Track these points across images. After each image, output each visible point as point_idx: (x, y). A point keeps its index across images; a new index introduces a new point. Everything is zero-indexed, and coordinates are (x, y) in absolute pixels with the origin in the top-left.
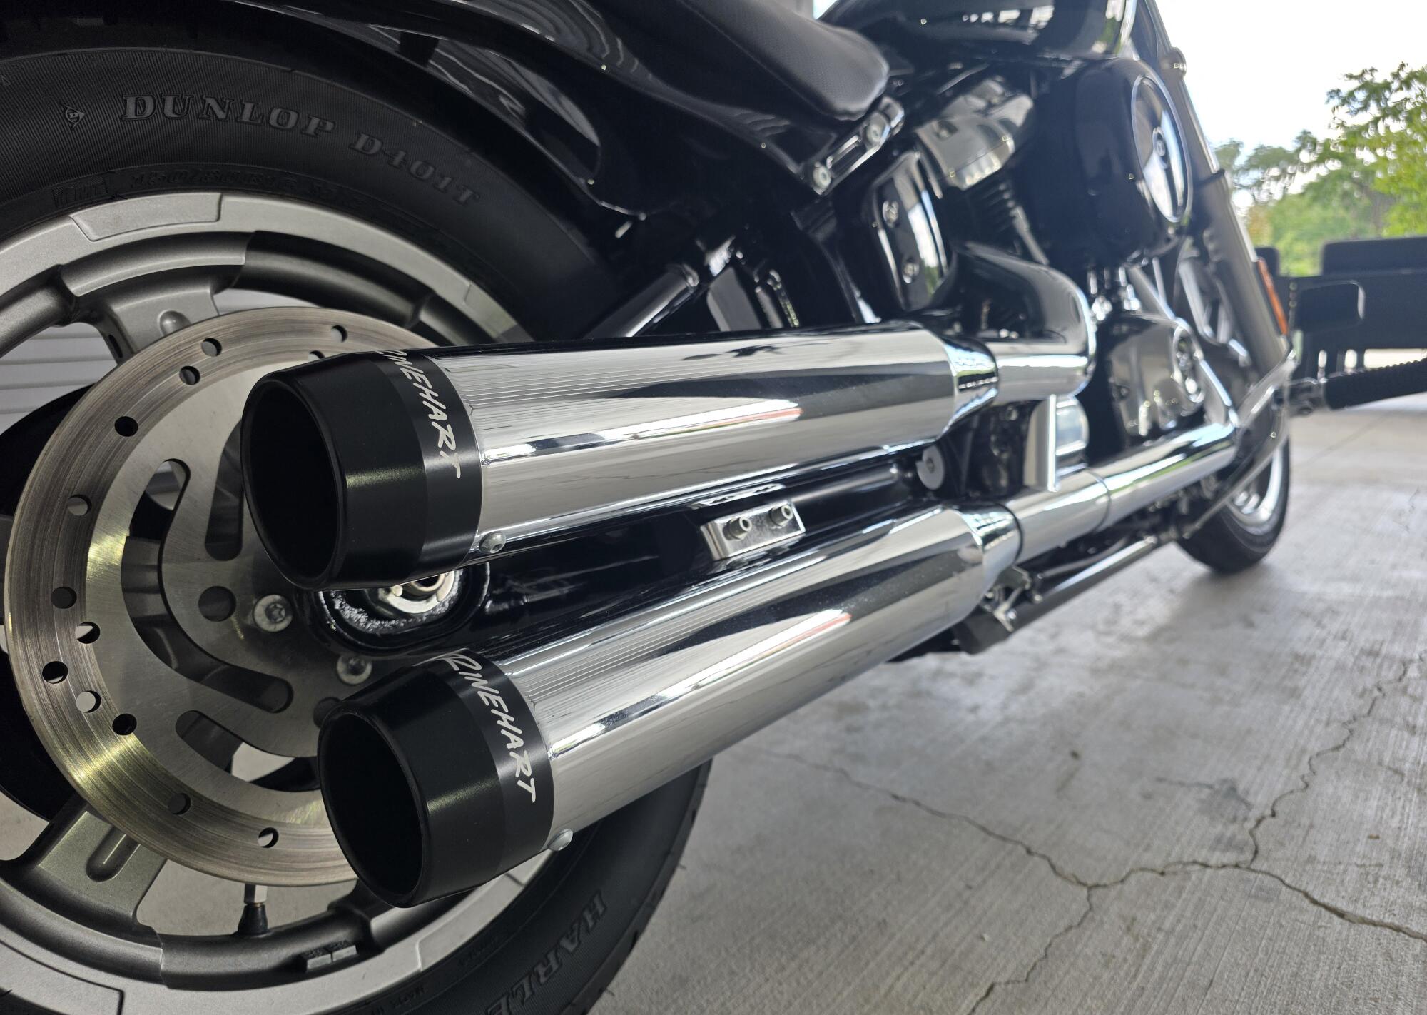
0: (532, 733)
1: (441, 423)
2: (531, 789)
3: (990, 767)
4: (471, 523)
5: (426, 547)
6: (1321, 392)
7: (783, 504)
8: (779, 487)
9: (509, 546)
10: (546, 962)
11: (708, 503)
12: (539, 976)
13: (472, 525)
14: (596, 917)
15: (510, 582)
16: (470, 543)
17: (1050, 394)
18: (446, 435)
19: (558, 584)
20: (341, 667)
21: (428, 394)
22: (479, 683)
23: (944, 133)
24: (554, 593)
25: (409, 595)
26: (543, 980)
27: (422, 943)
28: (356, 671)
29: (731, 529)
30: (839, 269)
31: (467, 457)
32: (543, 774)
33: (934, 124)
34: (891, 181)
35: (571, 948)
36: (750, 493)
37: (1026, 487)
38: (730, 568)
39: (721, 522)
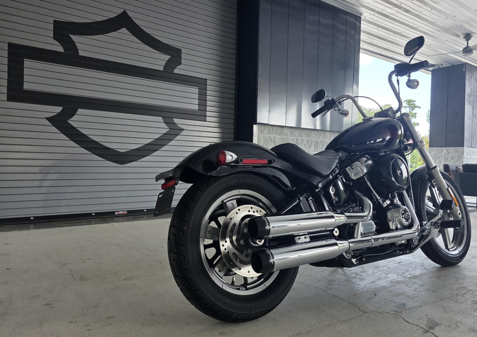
0: (273, 258)
1: (267, 225)
2: (273, 263)
3: (356, 294)
4: (269, 234)
5: (265, 236)
6: (439, 224)
7: (307, 236)
8: (307, 233)
9: (272, 237)
10: (269, 297)
11: (296, 235)
12: (268, 299)
13: (269, 235)
14: (276, 293)
15: (270, 242)
16: (268, 237)
17: (360, 222)
18: (268, 226)
19: (275, 243)
20: (249, 250)
21: (266, 222)
22: (268, 251)
23: (351, 169)
24: (275, 244)
25: (259, 242)
26: (269, 300)
27: (253, 291)
28: (250, 251)
29: (299, 239)
30: (323, 199)
31: (269, 227)
32: (274, 262)
33: (349, 167)
34: (337, 181)
35: (273, 296)
36: (302, 234)
37: (355, 238)
38: (298, 244)
39: (298, 237)
